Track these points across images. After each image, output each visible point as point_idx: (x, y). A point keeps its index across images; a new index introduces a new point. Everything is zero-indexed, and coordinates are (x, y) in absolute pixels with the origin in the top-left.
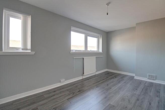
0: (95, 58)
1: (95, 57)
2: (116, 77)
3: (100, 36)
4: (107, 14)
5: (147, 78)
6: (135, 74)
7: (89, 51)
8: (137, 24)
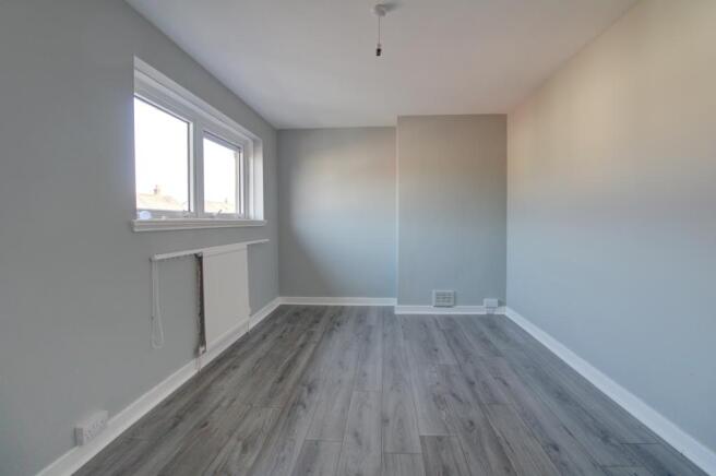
0: (246, 252)
1: (244, 245)
2: (338, 324)
3: (251, 144)
4: (379, 51)
5: (430, 303)
6: (396, 299)
7: (211, 215)
8: (402, 119)
